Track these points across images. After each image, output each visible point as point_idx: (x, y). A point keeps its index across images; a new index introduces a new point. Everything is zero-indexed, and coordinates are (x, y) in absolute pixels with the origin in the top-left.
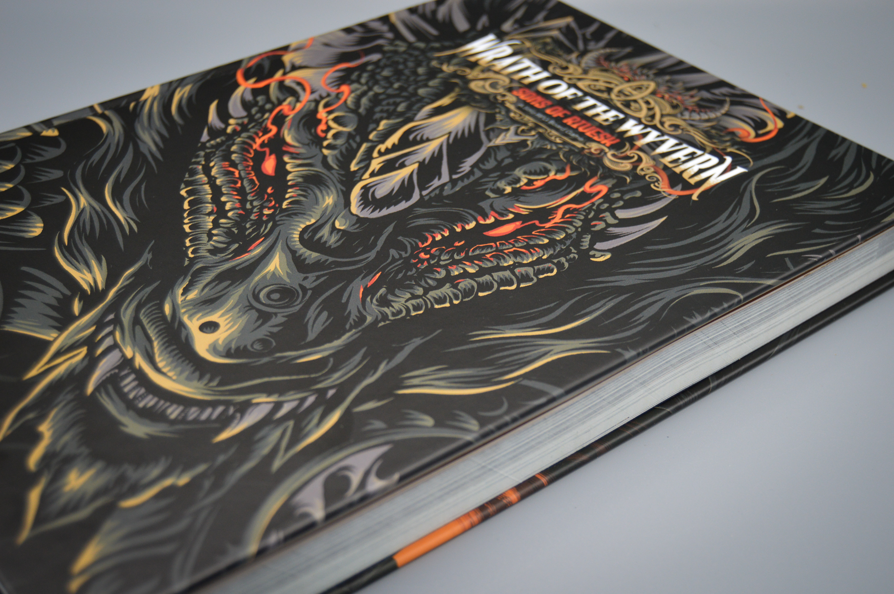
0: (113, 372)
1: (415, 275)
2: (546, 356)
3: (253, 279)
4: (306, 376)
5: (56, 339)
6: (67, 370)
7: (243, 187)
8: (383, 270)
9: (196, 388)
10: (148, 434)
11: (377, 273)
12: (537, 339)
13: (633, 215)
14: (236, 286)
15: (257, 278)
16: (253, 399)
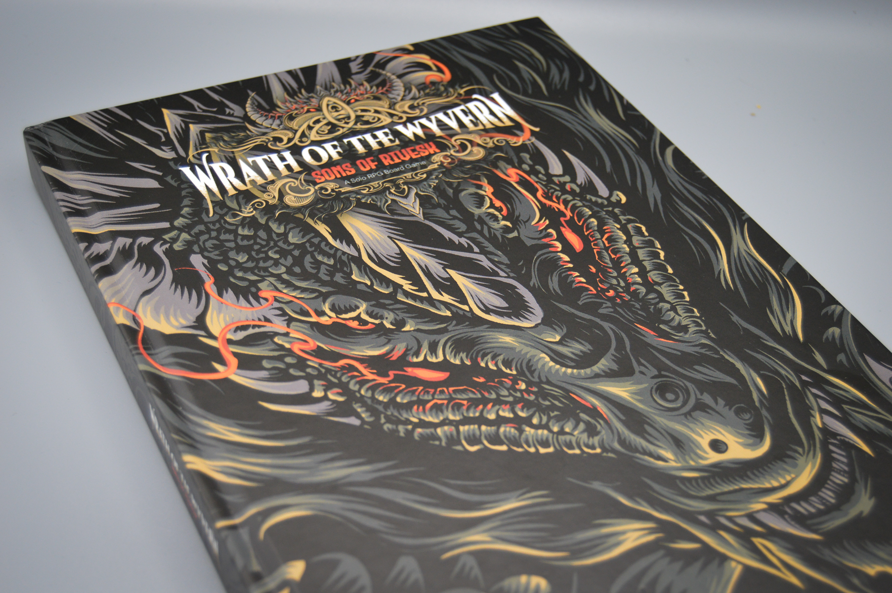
0: (789, 520)
1: (641, 304)
2: (752, 254)
3: (641, 409)
4: (785, 390)
5: (739, 562)
6: (787, 554)
7: (469, 400)
8: (632, 323)
9: (807, 462)
10: (870, 498)
11: (637, 326)
12: (732, 254)
13: (557, 165)
14: (653, 422)
15: (640, 406)
16: (818, 427)
